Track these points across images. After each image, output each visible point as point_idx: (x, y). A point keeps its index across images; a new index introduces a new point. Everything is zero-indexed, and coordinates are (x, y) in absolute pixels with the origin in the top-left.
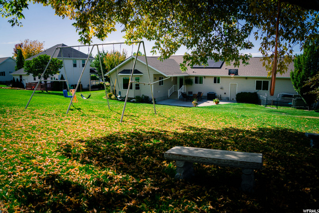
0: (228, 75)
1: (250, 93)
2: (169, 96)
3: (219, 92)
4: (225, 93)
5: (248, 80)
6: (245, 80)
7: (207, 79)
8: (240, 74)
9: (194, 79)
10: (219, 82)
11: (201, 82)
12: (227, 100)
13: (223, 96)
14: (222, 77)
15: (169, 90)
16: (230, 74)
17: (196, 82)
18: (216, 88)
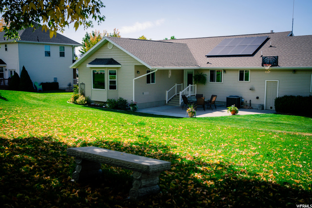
0: (260, 67)
1: (299, 97)
2: (167, 100)
3: (247, 96)
4: (258, 98)
5: (298, 75)
6: (291, 74)
7: (228, 73)
8: (282, 64)
9: (208, 74)
10: (247, 79)
11: (219, 80)
12: (262, 109)
13: (255, 102)
14: (253, 70)
15: (167, 92)
16: (264, 63)
17: (212, 80)
18: (243, 90)
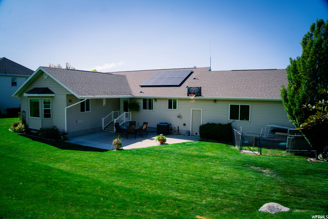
0: (186, 96)
1: (220, 125)
2: (103, 127)
3: (176, 123)
4: (184, 125)
5: (218, 104)
6: (212, 103)
7: (159, 103)
8: (205, 95)
9: (141, 103)
10: (175, 107)
11: (151, 107)
12: (188, 135)
13: (182, 128)
14: (180, 99)
15: (103, 119)
16: (189, 93)
17: (145, 108)
18: (171, 117)
